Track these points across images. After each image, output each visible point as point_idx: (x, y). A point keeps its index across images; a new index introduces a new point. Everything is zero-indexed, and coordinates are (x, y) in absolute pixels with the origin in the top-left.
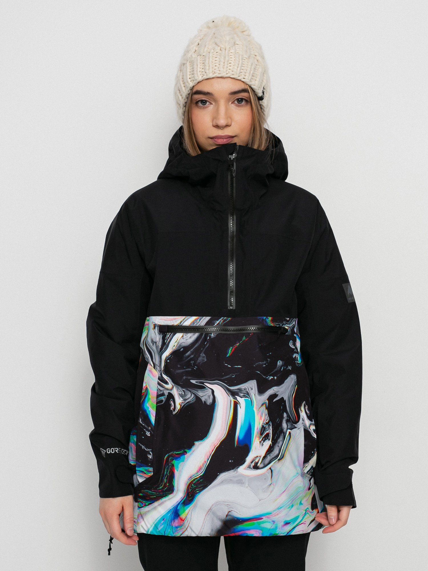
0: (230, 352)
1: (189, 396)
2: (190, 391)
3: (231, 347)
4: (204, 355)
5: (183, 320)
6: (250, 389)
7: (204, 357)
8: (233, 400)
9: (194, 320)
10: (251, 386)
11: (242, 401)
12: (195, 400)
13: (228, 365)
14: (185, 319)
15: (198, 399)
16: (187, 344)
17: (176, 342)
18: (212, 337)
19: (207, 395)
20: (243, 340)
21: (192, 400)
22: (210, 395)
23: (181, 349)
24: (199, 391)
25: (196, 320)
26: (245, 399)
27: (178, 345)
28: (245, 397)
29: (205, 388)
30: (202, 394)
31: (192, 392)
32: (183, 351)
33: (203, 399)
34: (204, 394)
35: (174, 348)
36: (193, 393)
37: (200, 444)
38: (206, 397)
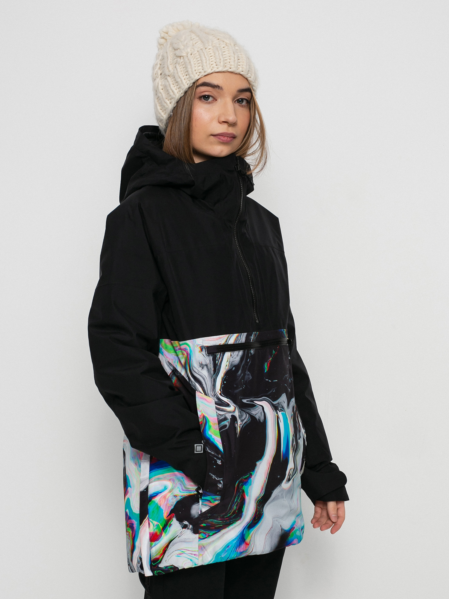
0: (266, 367)
1: (245, 417)
2: (244, 411)
3: (266, 363)
4: (249, 373)
5: (228, 338)
6: (283, 403)
7: (248, 375)
8: (276, 415)
9: (235, 337)
10: (283, 400)
11: (280, 414)
12: (251, 419)
13: (268, 381)
14: (228, 337)
15: (252, 417)
16: (237, 363)
17: (227, 361)
18: (252, 354)
19: (259, 412)
20: (273, 354)
21: (248, 420)
22: (262, 412)
23: (233, 368)
24: (252, 410)
25: (237, 337)
26: (281, 413)
27: (230, 365)
28: (282, 411)
29: (256, 406)
30: (254, 412)
31: (246, 411)
32: (235, 369)
33: (257, 417)
34: (256, 412)
35: (227, 368)
36: (248, 413)
37: (260, 463)
38: (259, 414)
